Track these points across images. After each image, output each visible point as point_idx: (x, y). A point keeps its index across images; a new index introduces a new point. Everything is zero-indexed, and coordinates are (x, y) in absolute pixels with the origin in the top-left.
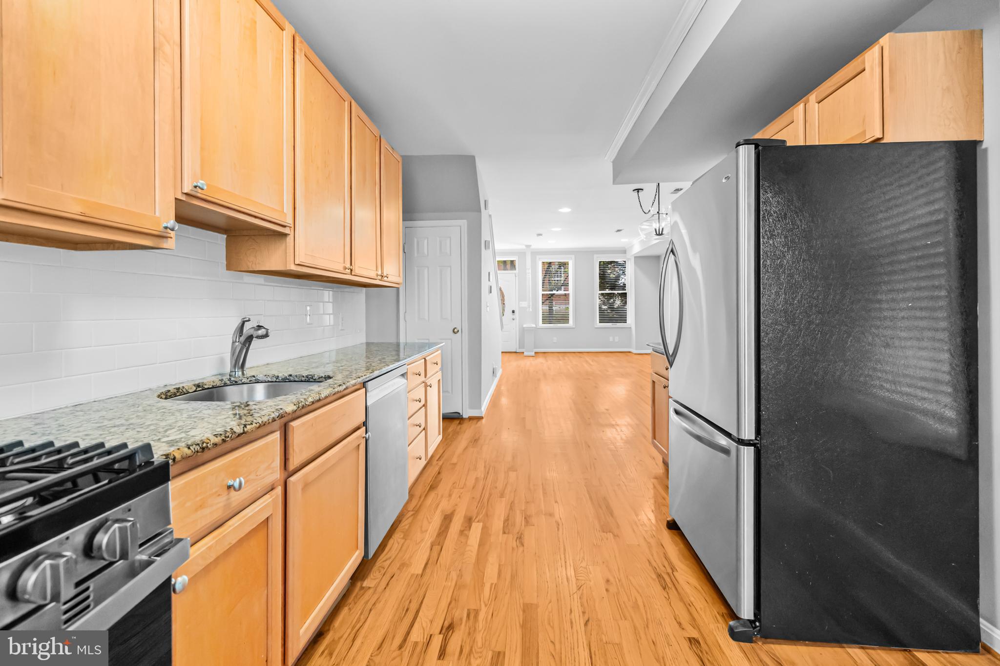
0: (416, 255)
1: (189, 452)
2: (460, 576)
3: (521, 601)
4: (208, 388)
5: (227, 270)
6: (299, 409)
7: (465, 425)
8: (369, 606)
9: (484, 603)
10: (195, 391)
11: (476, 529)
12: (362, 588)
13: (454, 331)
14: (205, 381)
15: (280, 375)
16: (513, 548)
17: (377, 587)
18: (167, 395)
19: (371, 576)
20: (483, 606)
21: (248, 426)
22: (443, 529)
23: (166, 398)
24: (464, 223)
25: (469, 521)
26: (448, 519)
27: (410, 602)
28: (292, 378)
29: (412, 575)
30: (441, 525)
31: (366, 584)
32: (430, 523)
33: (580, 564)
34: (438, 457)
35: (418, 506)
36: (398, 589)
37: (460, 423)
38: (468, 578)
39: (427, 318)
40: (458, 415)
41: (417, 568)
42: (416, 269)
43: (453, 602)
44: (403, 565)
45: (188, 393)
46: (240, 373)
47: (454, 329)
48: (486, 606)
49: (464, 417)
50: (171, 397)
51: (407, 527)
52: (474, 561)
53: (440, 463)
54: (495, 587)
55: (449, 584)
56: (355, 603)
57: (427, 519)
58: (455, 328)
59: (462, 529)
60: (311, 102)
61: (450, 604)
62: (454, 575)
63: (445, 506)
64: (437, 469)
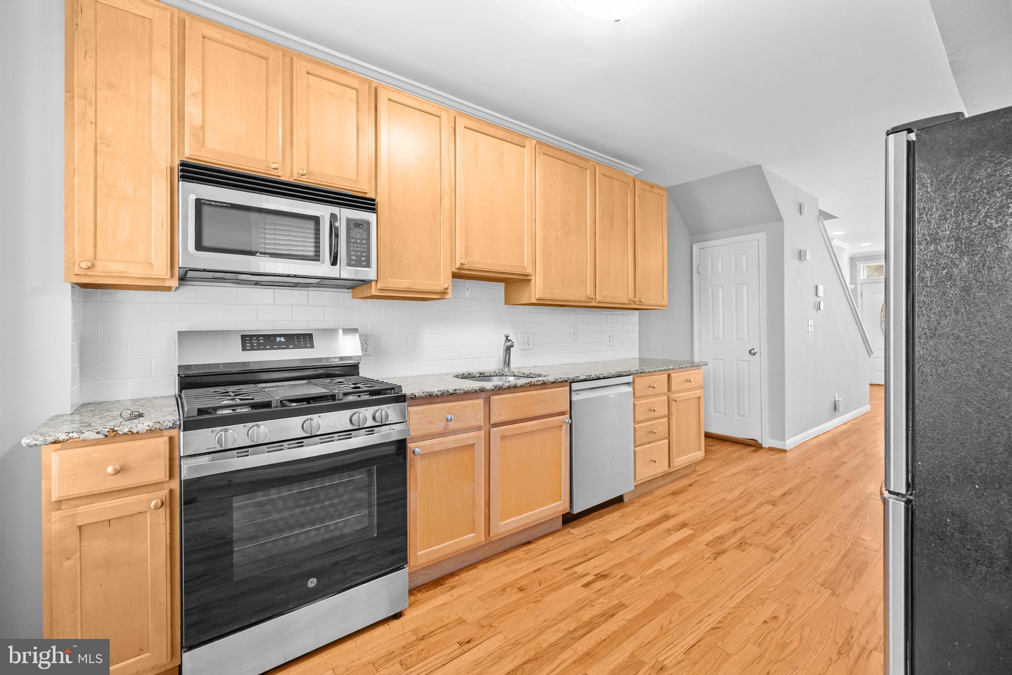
0: (710, 275)
1: (423, 395)
2: (640, 554)
3: (673, 589)
4: (487, 376)
5: (505, 304)
6: (496, 389)
7: (760, 453)
8: (566, 542)
9: (642, 576)
10: (479, 377)
11: (685, 532)
12: (569, 532)
13: (750, 352)
14: (485, 372)
15: (526, 373)
16: (703, 557)
17: (577, 535)
18: (457, 376)
19: (579, 529)
20: (639, 576)
21: (457, 391)
22: (655, 523)
23: (462, 378)
24: (762, 236)
25: (683, 525)
26: (666, 517)
27: (591, 552)
28: (531, 375)
29: (607, 539)
30: (656, 520)
31: (572, 531)
32: (648, 515)
33: (760, 594)
34: (699, 474)
35: (650, 502)
36: (590, 542)
37: (754, 451)
38: (644, 557)
39: (721, 338)
40: (756, 443)
41: (612, 537)
42: (710, 288)
43: (620, 565)
44: (606, 532)
45: (475, 377)
46: (507, 369)
47: (751, 350)
48: (641, 578)
49: (764, 446)
50: (465, 378)
51: (628, 512)
52: (659, 551)
53: (699, 478)
54: (659, 572)
55: (627, 555)
56: (558, 538)
57: (649, 512)
58: (754, 349)
59: (671, 529)
60: (550, 184)
61: (616, 565)
62: (635, 552)
63: (672, 509)
64: (691, 481)
